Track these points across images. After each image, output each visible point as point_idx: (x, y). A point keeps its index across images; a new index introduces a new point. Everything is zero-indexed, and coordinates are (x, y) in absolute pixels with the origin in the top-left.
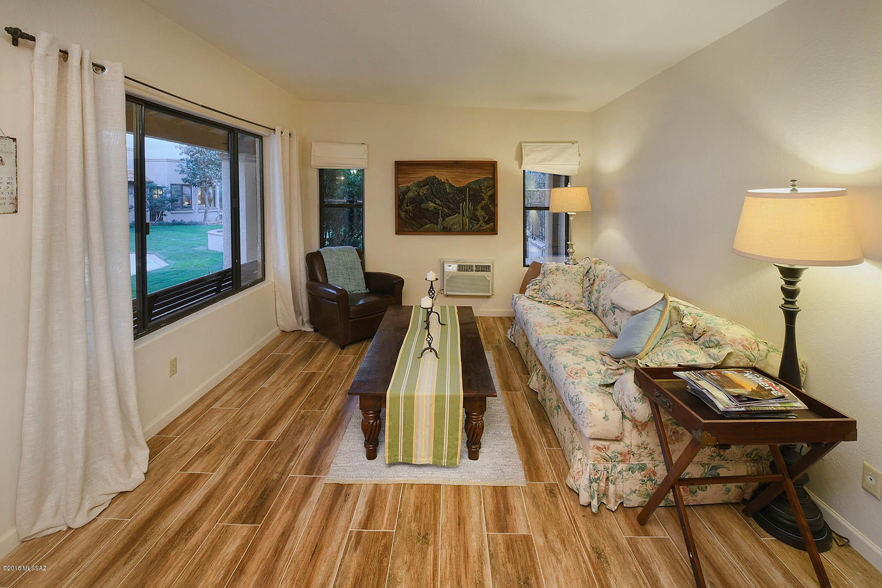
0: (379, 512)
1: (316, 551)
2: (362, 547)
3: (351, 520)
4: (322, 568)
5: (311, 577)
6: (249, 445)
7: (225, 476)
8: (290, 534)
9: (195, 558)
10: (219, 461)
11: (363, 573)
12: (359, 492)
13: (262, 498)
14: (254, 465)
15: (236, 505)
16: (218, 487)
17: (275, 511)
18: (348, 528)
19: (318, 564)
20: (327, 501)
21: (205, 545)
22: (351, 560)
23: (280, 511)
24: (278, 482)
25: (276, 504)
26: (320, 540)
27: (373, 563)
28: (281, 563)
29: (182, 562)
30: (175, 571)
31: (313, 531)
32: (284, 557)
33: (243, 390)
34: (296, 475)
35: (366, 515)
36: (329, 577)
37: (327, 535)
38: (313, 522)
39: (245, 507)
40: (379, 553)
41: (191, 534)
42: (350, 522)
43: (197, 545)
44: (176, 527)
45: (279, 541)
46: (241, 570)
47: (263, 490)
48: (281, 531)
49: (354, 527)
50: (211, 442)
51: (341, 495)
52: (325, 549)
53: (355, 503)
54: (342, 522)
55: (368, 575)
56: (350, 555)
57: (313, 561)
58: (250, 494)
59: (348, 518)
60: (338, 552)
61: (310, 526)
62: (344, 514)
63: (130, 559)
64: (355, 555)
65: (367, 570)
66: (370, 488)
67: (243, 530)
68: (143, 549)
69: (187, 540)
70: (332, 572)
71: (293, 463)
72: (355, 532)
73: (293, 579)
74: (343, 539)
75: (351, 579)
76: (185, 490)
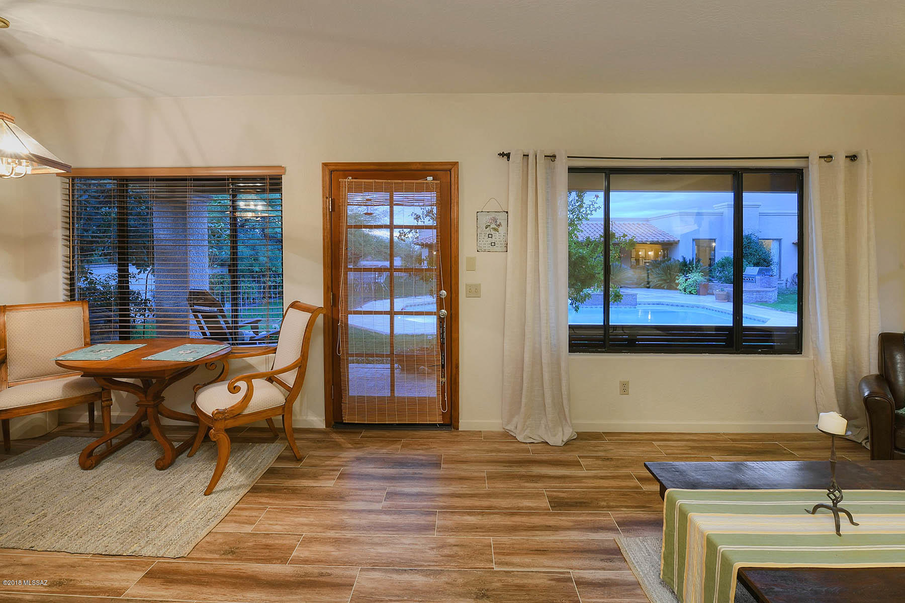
0: (602, 593)
1: (542, 551)
2: (555, 585)
3: (581, 569)
4: (527, 560)
5: (518, 554)
6: (629, 477)
7: (585, 477)
8: (550, 530)
9: (515, 490)
10: (600, 468)
11: (530, 590)
12: (620, 569)
13: (577, 503)
14: (607, 488)
15: (564, 492)
16: (575, 478)
17: (569, 515)
18: (572, 569)
19: (529, 556)
20: (595, 546)
21: (525, 490)
22: (540, 578)
23: (569, 518)
24: (599, 507)
25: (574, 513)
26: (552, 552)
27: (541, 596)
28: (524, 533)
29: (511, 486)
30: (505, 486)
31: (560, 545)
32: (529, 533)
33: (693, 448)
34: (612, 517)
35: (594, 582)
36: (519, 566)
37: (557, 555)
38: (568, 542)
39: (564, 498)
40: (553, 600)
41: (533, 481)
42: (579, 569)
43: (525, 487)
44: (534, 474)
45: (542, 526)
46: (513, 514)
47: (585, 501)
48: (551, 525)
49: (574, 574)
50: (614, 457)
51: (609, 555)
52: (545, 557)
53: (604, 569)
54: (574, 563)
55: (528, 595)
56: (544, 577)
57: (531, 552)
58: (577, 496)
59: (583, 567)
60: (544, 567)
61: (562, 541)
62: (587, 563)
63: (507, 466)
64: (545, 580)
65: (533, 593)
66: (631, 579)
67: (545, 503)
68: (515, 468)
69: (528, 482)
70: (524, 567)
71: (625, 509)
72: (569, 576)
73: (513, 544)
74: (558, 567)
75: (522, 582)
76: (564, 465)
